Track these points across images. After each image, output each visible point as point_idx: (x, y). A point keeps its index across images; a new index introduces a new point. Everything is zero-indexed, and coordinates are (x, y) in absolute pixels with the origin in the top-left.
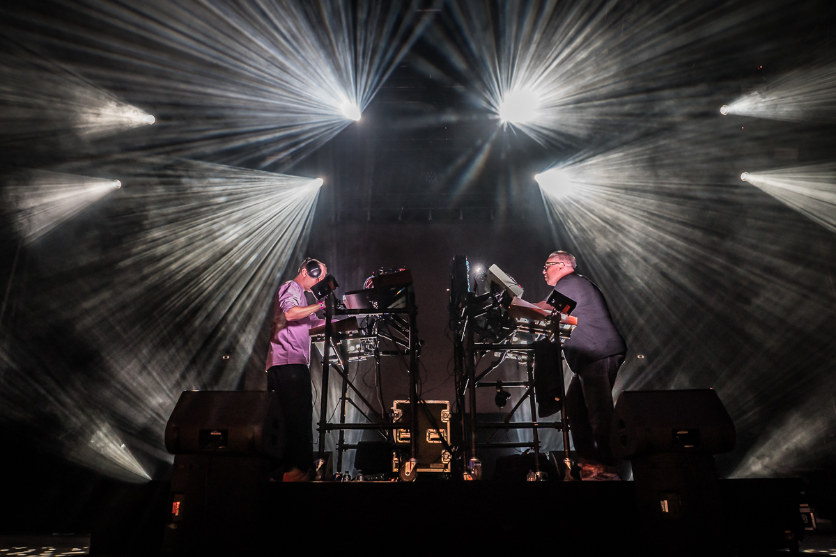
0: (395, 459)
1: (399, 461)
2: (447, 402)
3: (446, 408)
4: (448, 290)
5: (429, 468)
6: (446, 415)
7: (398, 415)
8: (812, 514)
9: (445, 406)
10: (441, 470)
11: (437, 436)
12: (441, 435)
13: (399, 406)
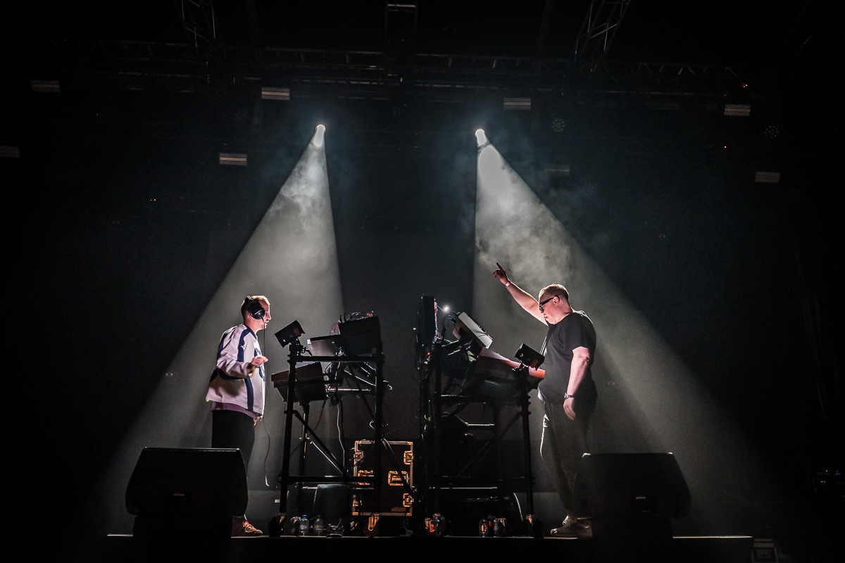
0: (354, 502)
1: (359, 504)
2: (410, 443)
3: (409, 450)
4: (414, 329)
5: (390, 511)
6: (408, 457)
7: (359, 456)
8: (775, 549)
9: (408, 448)
10: (402, 514)
11: (399, 479)
12: (403, 478)
13: (360, 447)
